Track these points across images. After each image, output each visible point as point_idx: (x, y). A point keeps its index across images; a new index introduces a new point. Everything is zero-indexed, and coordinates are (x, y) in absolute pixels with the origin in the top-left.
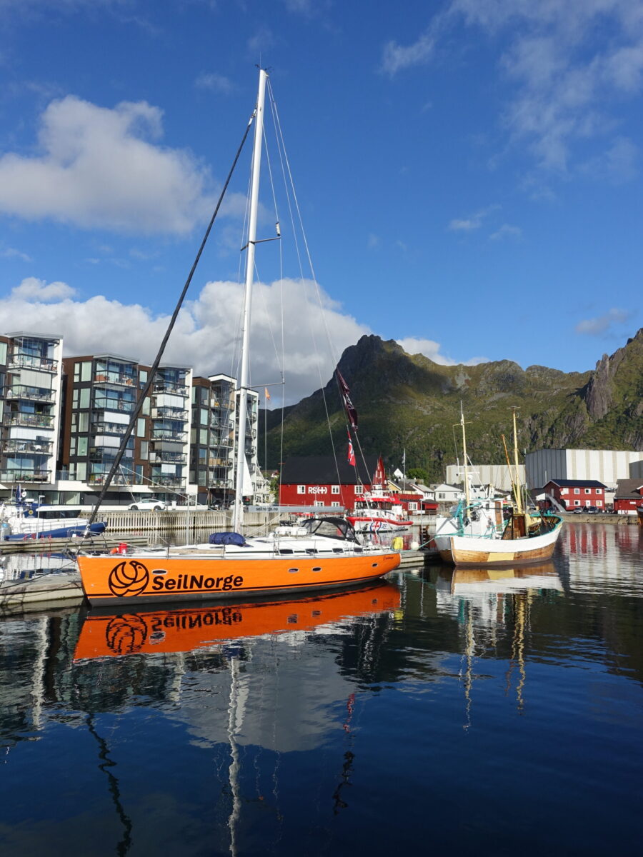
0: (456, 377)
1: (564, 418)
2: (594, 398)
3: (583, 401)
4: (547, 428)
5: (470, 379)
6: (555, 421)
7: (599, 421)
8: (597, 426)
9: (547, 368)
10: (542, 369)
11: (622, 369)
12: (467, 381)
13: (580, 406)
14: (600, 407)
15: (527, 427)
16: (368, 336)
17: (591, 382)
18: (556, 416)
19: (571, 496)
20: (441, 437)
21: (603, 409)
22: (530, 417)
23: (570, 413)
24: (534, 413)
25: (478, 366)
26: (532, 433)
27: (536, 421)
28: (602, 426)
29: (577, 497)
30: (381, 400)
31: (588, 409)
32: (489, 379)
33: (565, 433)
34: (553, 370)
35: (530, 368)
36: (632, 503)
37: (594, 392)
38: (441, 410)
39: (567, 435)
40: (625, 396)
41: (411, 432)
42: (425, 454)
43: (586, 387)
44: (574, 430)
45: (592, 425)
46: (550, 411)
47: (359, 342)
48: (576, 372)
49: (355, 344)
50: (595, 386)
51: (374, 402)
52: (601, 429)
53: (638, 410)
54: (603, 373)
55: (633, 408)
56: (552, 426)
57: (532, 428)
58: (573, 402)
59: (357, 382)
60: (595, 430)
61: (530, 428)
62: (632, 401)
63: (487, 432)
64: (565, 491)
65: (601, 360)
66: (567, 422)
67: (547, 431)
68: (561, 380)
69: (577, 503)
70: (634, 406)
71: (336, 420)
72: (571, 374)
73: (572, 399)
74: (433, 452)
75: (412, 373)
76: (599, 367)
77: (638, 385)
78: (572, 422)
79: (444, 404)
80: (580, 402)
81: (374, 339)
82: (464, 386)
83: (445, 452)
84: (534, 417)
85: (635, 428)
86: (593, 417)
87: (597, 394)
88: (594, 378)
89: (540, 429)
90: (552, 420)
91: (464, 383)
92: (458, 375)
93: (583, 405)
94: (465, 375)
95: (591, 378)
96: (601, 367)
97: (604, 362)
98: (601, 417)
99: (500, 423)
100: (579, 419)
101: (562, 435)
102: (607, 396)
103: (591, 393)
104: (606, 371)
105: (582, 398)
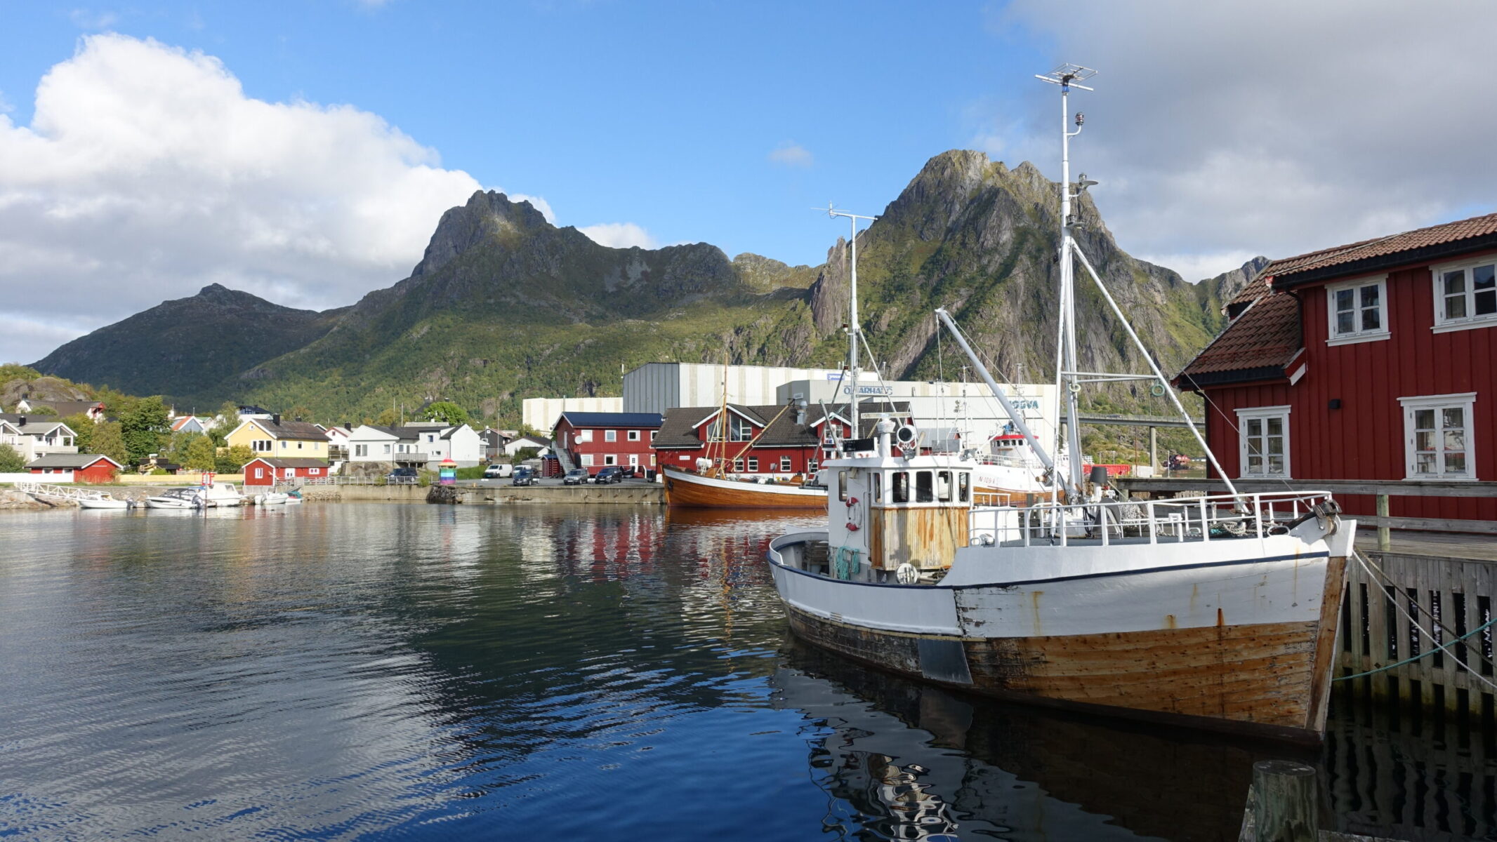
0: (627, 267)
1: (781, 332)
2: (823, 304)
3: (809, 307)
4: (756, 347)
5: (649, 270)
6: (768, 337)
7: (830, 338)
8: (827, 345)
9: (764, 259)
10: (757, 259)
11: (865, 261)
12: (644, 273)
13: (804, 315)
14: (831, 317)
15: (727, 345)
16: (486, 192)
17: (821, 278)
18: (770, 331)
19: (596, 447)
20: (594, 361)
21: (836, 321)
22: (732, 331)
23: (790, 326)
24: (738, 325)
25: (663, 250)
26: (733, 355)
27: (741, 336)
28: (833, 346)
29: (610, 448)
30: (503, 299)
31: (815, 320)
32: (678, 272)
33: (780, 356)
34: (773, 261)
35: (740, 257)
36: (682, 458)
37: (824, 294)
38: (602, 317)
39: (785, 358)
40: (866, 301)
41: (548, 352)
42: (569, 387)
43: (812, 287)
44: (793, 352)
45: (820, 344)
46: (762, 322)
47: (470, 201)
48: (806, 266)
49: (464, 204)
50: (825, 285)
51: (492, 301)
52: (832, 350)
53: (883, 321)
54: (837, 267)
55: (876, 319)
56: (764, 345)
57: (734, 347)
58: (794, 309)
59: (463, 268)
60: (823, 351)
61: (731, 348)
62: (875, 308)
63: (666, 353)
64: (586, 436)
65: (835, 246)
66: (785, 339)
67: (755, 353)
68: (784, 277)
69: (609, 460)
70: (878, 316)
71: (426, 329)
72: (798, 268)
73: (793, 305)
74: (581, 383)
75: (557, 256)
76: (832, 257)
77: (884, 286)
78: (792, 339)
79: (607, 309)
80: (804, 309)
81: (495, 198)
82: (639, 281)
83: (600, 384)
84: (738, 331)
85: (878, 348)
86: (821, 331)
87: (828, 298)
88: (825, 273)
89: (745, 349)
90: (763, 335)
91: (640, 276)
92: (631, 264)
93: (808, 314)
94: (641, 263)
95: (821, 274)
96: (835, 257)
97: (839, 249)
98: (832, 333)
99: (687, 339)
100: (801, 334)
101: (777, 358)
102: (842, 301)
103: (820, 296)
104: (841, 264)
105: (807, 303)
